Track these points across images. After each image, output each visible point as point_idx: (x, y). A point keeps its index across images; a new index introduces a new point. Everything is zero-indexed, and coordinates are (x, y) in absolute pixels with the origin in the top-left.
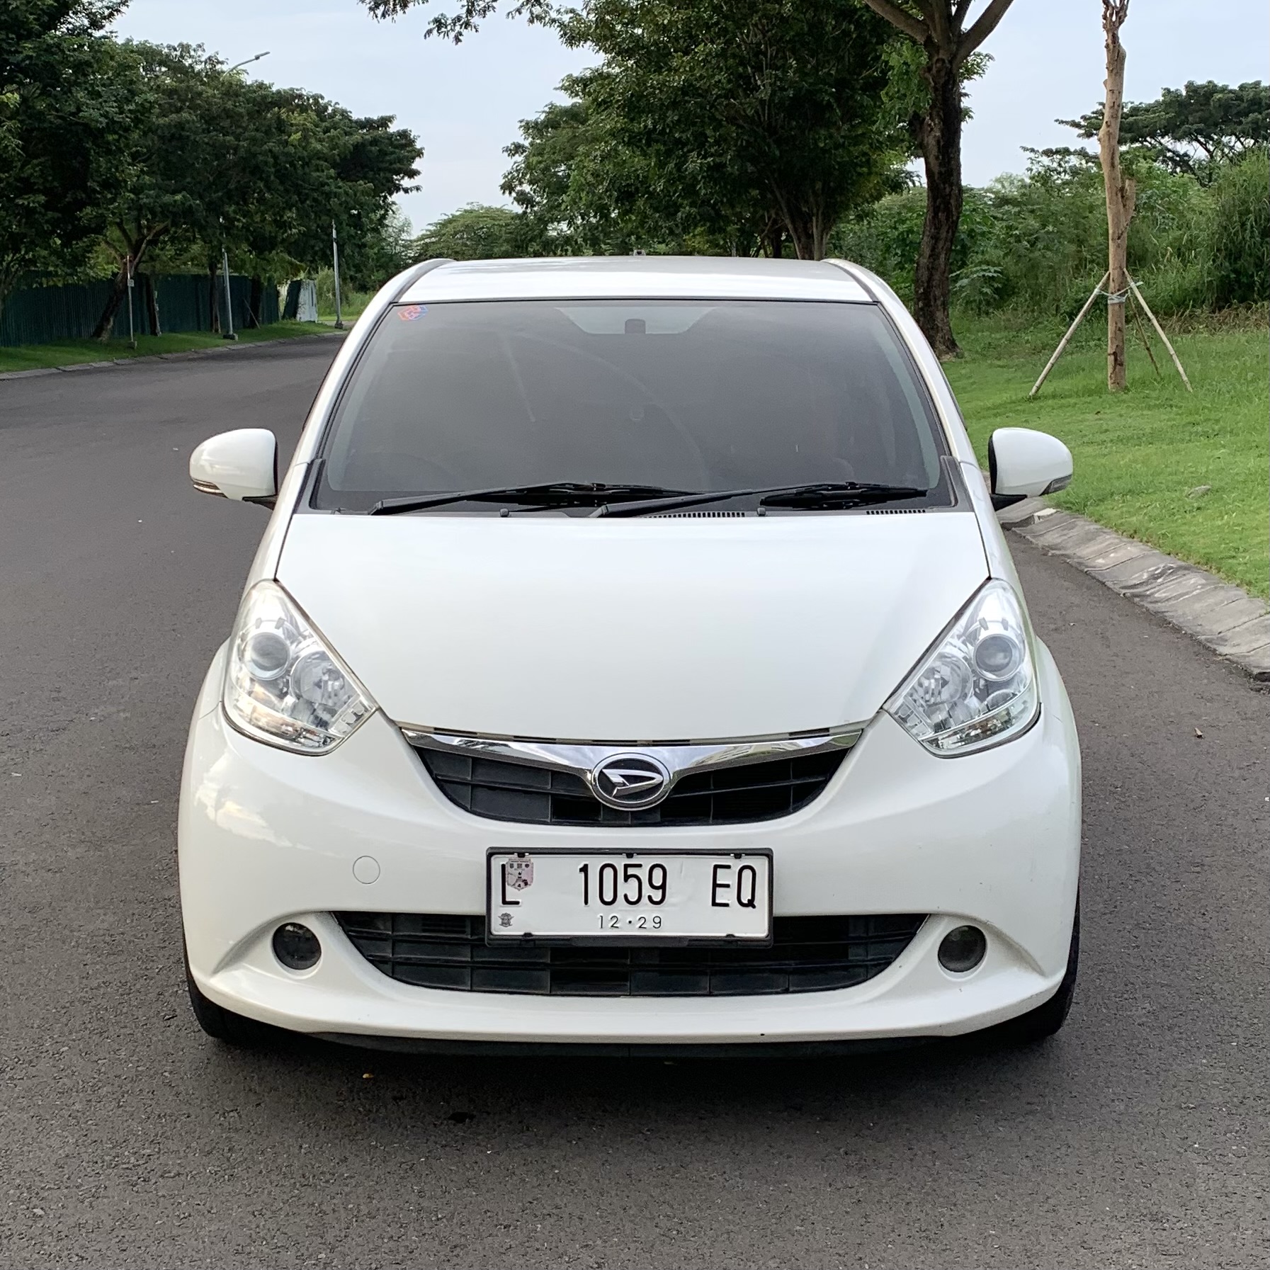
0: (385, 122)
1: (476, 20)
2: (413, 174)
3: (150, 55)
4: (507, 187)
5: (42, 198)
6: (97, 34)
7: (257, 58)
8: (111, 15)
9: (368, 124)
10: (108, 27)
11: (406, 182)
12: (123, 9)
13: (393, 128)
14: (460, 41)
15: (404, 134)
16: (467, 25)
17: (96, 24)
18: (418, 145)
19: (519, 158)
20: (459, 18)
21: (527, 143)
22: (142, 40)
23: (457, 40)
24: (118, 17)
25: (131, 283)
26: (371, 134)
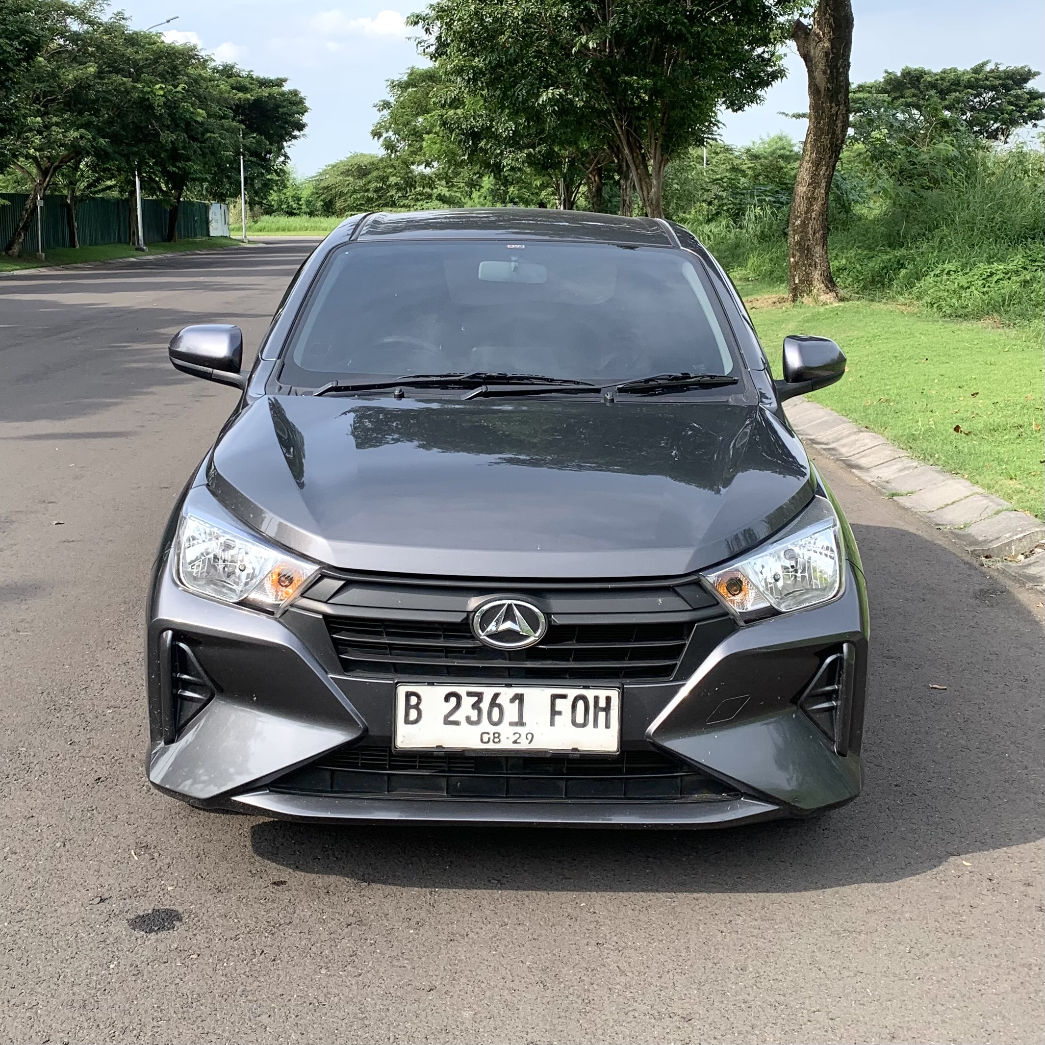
0: (280, 83)
2: (302, 126)
4: (377, 134)
7: (168, 21)
9: (264, 83)
13: (287, 87)
15: (295, 93)
19: (386, 112)
21: (392, 100)
25: (40, 203)
26: (268, 90)
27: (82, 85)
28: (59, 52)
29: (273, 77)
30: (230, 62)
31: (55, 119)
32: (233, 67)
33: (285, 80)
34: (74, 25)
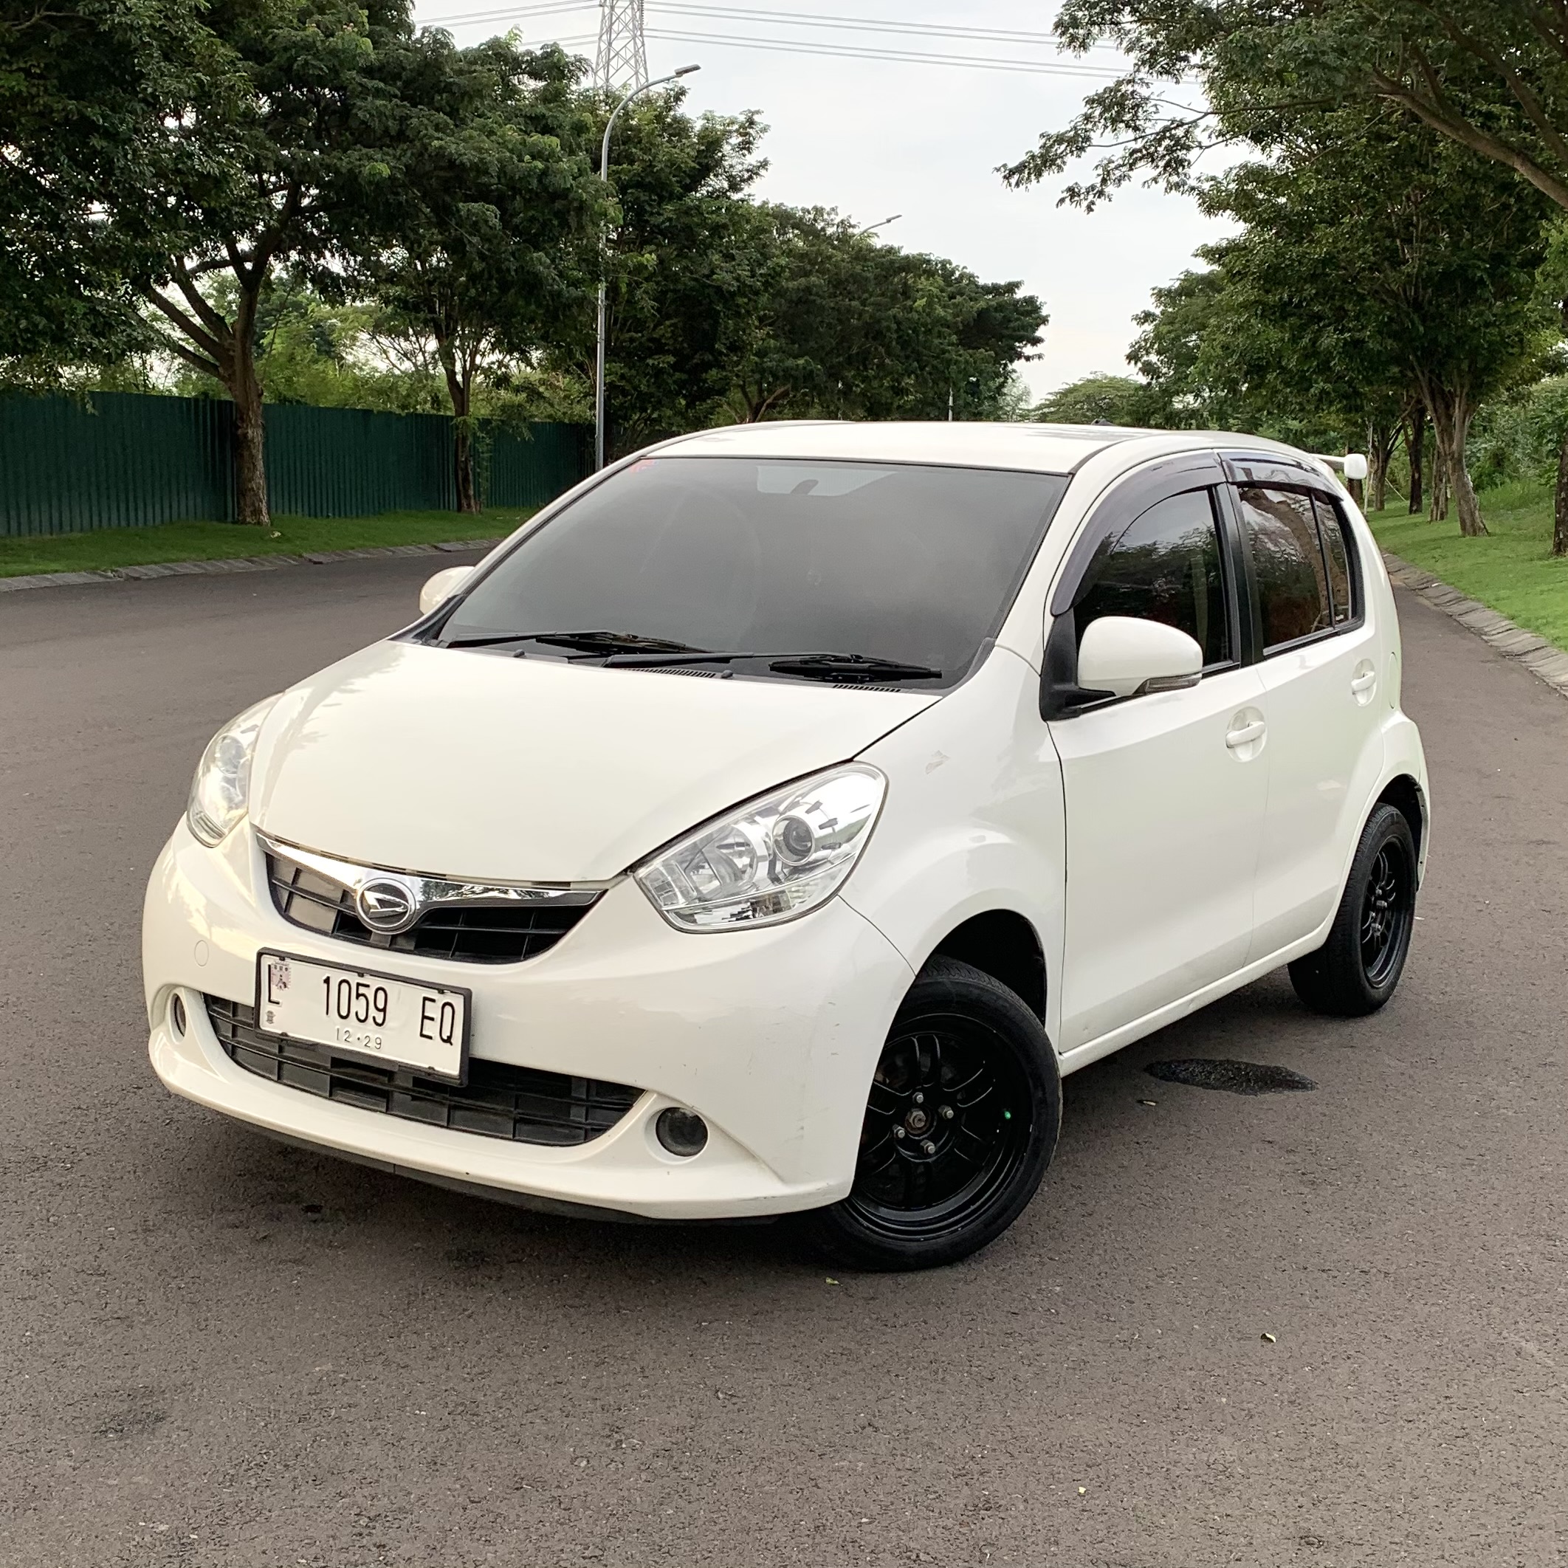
0: (1012, 287)
1: (1110, 189)
2: (1036, 341)
3: (785, 218)
4: (1133, 357)
5: (671, 359)
6: (735, 196)
7: (889, 221)
8: (750, 178)
9: (995, 289)
10: (747, 189)
11: (1028, 350)
12: (762, 172)
13: (1020, 294)
14: (1092, 210)
15: (1030, 301)
16: (1101, 193)
17: (734, 187)
18: (1044, 312)
19: (1149, 327)
20: (1093, 187)
21: (1158, 312)
22: (778, 202)
23: (1089, 209)
24: (756, 179)
26: (996, 298)
29: (1004, 282)
33: (1018, 285)
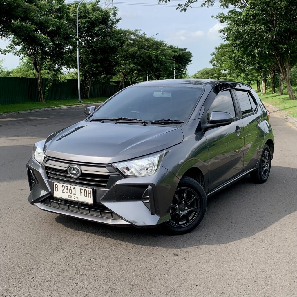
4: (211, 62)
9: (181, 50)
15: (189, 52)
16: (188, 6)
17: (113, 24)
18: (192, 55)
19: (214, 56)
20: (186, 4)
21: (216, 52)
23: (185, 11)
24: (119, 22)
25: (123, 83)
26: (182, 52)
27: (134, 53)
28: (129, 44)
29: (183, 48)
30: (172, 45)
31: (128, 62)
32: (173, 46)
33: (186, 49)
34: (133, 37)
